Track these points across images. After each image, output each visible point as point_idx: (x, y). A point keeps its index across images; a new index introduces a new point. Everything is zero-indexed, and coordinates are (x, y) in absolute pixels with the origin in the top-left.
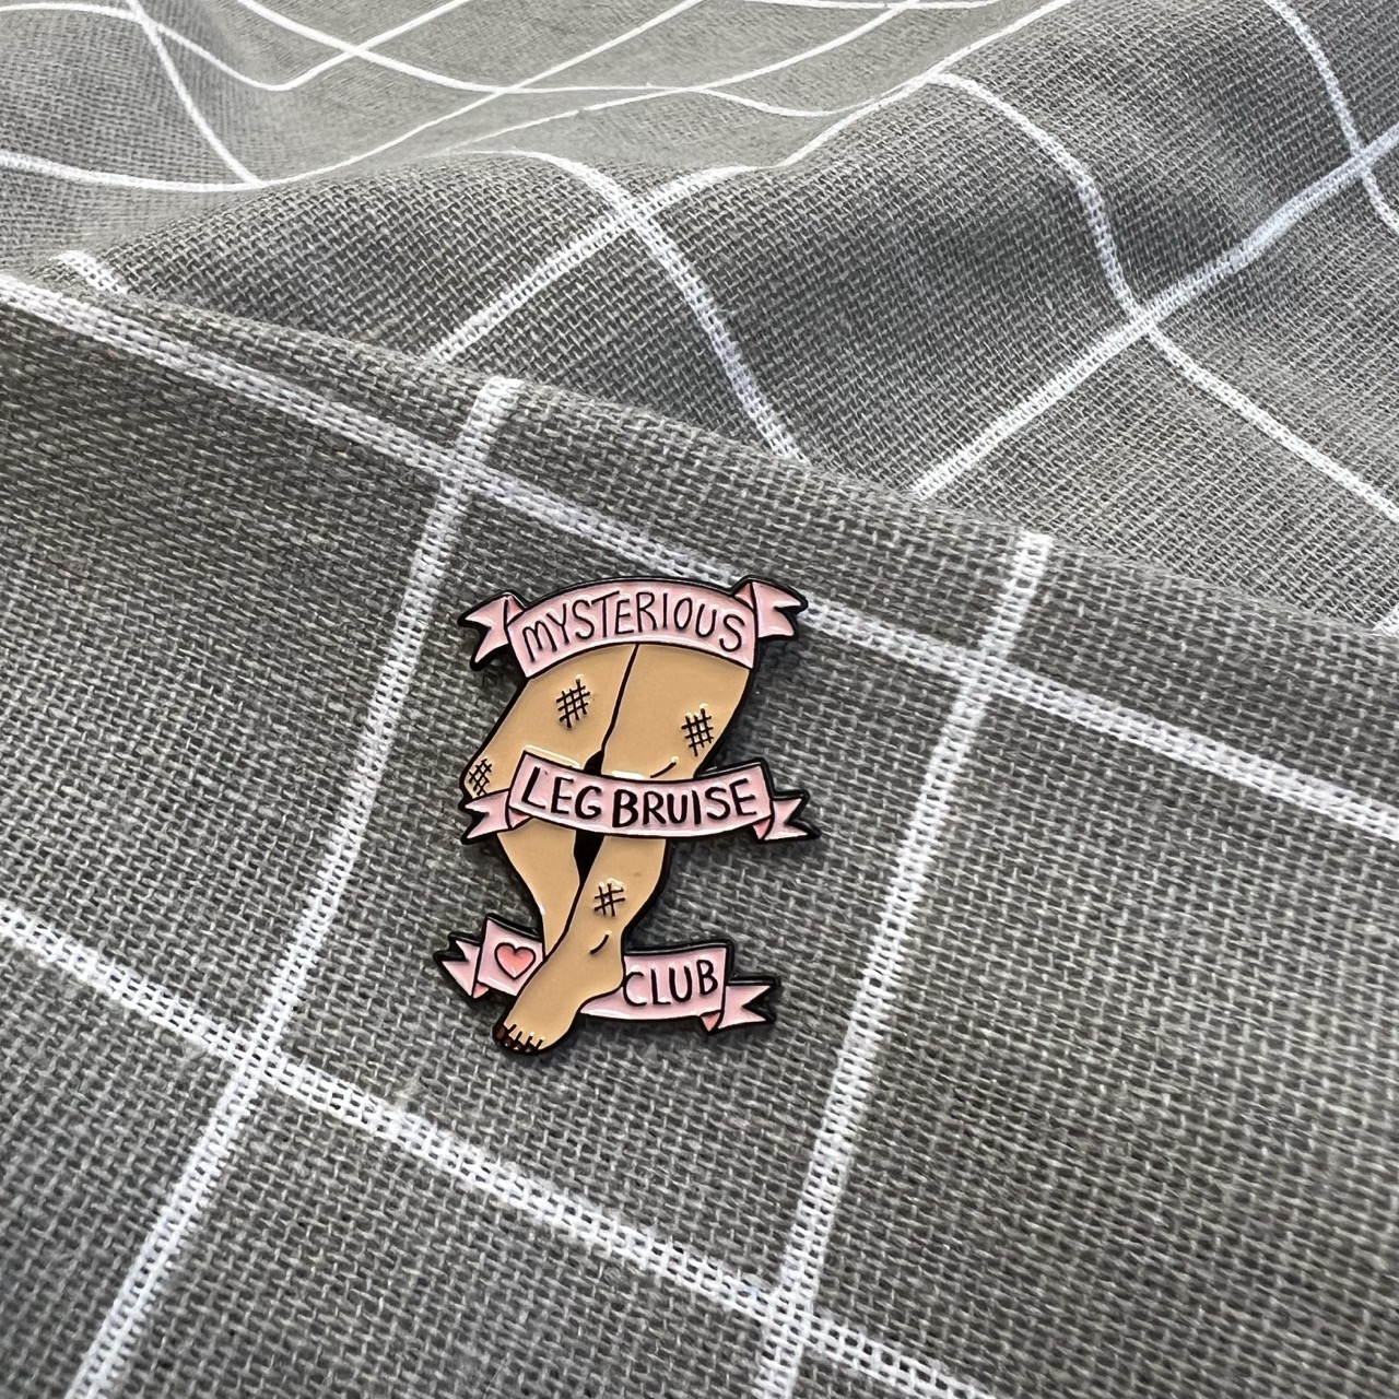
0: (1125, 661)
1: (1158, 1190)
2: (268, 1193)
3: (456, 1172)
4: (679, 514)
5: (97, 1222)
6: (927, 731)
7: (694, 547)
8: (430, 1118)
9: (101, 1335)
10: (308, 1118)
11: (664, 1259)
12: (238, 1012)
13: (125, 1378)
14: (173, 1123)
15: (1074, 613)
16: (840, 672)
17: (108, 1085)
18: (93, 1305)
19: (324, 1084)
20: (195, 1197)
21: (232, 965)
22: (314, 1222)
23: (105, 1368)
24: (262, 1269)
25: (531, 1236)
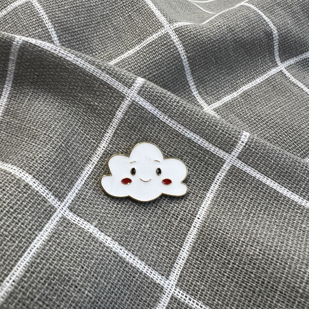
0: (260, 162)
1: (254, 269)
2: (61, 239)
3: (104, 241)
4: (175, 113)
5: (21, 237)
6: (217, 169)
7: (177, 121)
8: (100, 230)
9: (18, 264)
10: (72, 224)
11: (145, 269)
14: (42, 218)
15: (252, 150)
16: (202, 154)
18: (17, 257)
19: (76, 218)
20: (45, 236)
21: (61, 187)
22: (71, 246)
23: (18, 272)
24: (58, 255)
25: (119, 258)
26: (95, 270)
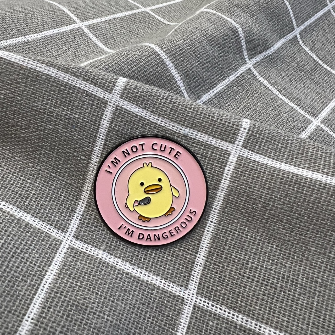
0: (268, 148)
2: (72, 269)
3: (115, 264)
4: (165, 111)
5: (32, 276)
6: (224, 164)
7: (169, 119)
8: (109, 253)
9: (34, 302)
10: (80, 253)
11: (162, 284)
12: (63, 229)
13: (40, 311)
14: (49, 254)
15: (256, 136)
16: (203, 149)
17: (33, 245)
18: (31, 295)
19: (84, 245)
20: (55, 270)
21: (62, 218)
22: (83, 275)
23: (35, 309)
24: (71, 286)
25: (132, 279)
26: (111, 294)
